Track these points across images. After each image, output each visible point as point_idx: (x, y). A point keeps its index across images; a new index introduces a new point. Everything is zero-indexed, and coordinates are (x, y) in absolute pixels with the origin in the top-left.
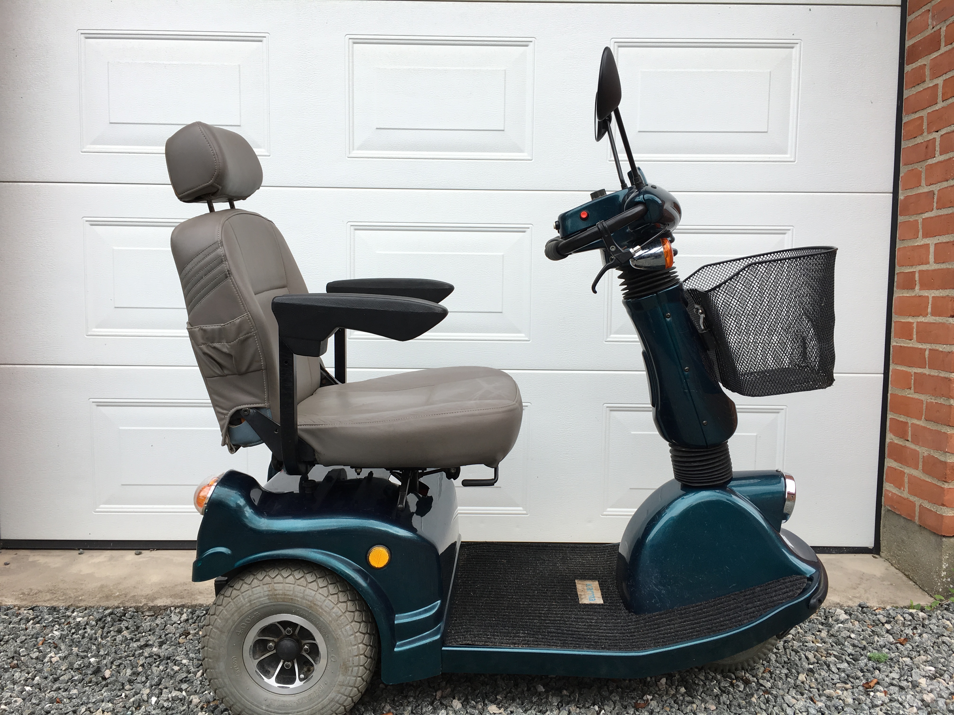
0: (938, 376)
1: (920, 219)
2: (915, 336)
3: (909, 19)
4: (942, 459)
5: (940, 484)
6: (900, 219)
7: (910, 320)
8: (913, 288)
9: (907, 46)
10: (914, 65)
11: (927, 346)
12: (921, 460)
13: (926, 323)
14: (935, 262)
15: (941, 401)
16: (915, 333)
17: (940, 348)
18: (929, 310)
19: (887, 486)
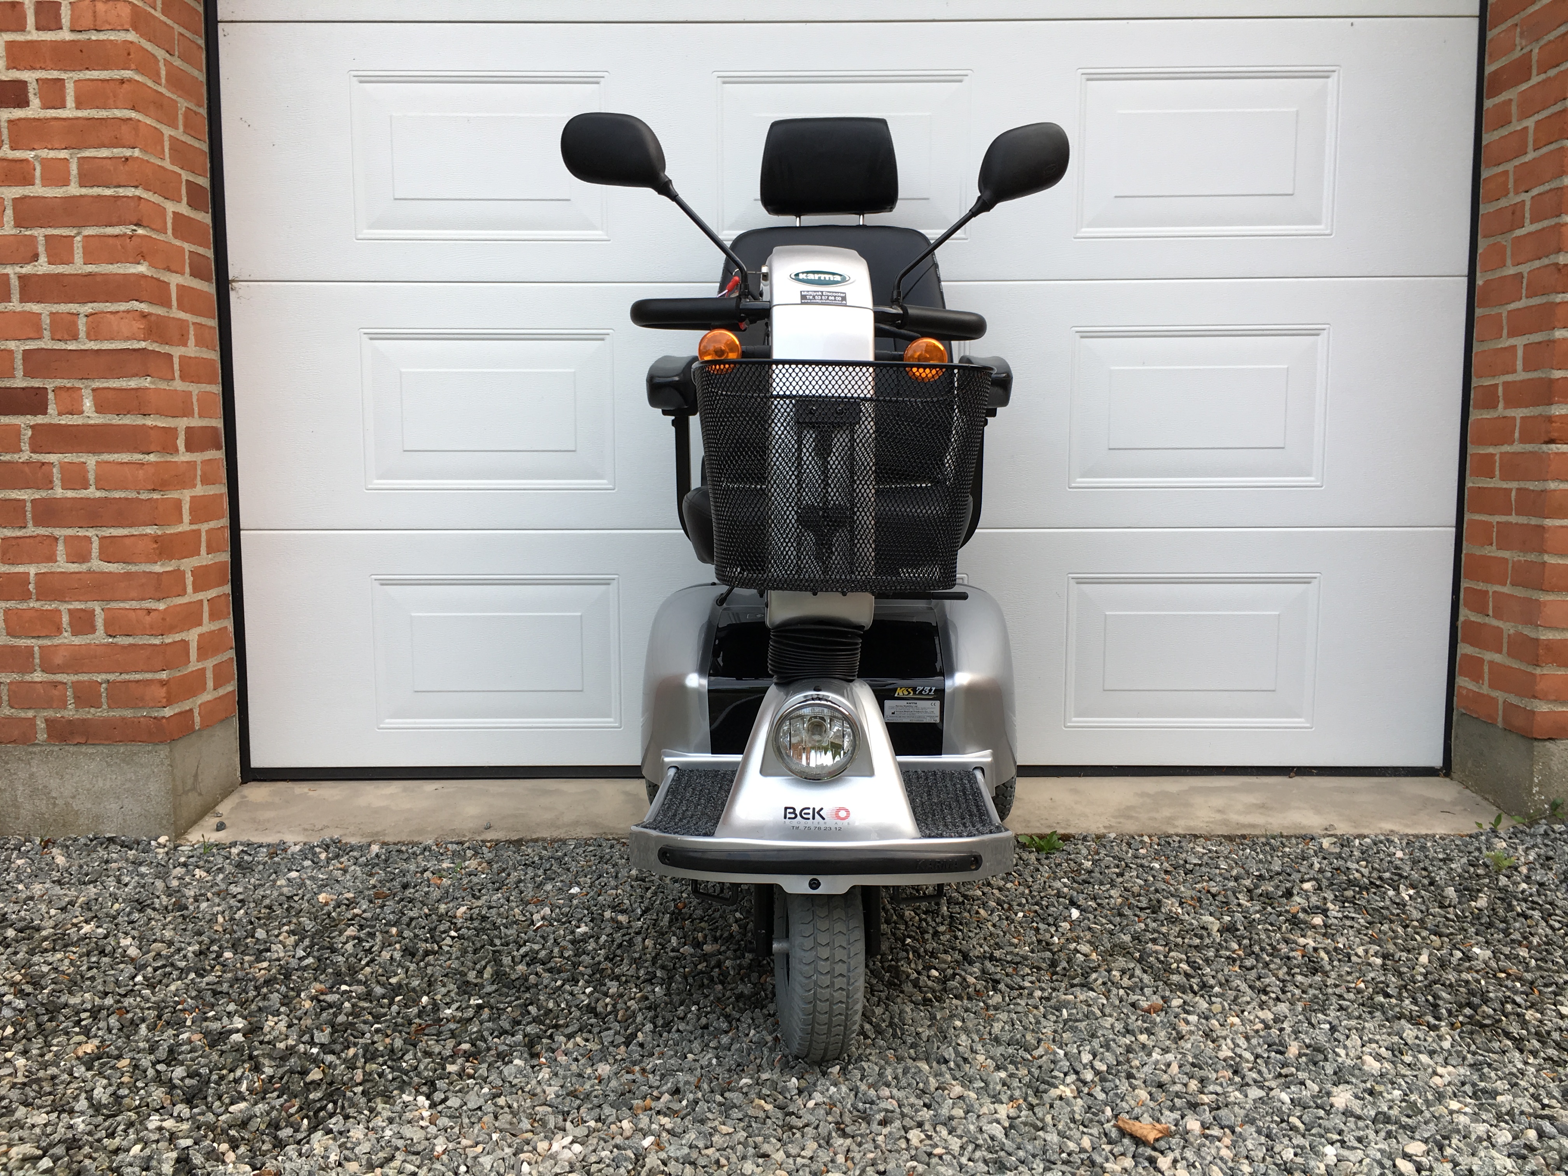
0: (1527, 525)
1: (1504, 311)
2: (1497, 473)
3: (1490, 35)
4: (1533, 635)
5: (1530, 669)
6: (1478, 312)
7: (1491, 450)
8: (1495, 407)
9: (1487, 73)
10: (1497, 100)
11: (1513, 485)
12: (1505, 641)
13: (1513, 453)
14: (1524, 370)
15: (1532, 557)
16: (1497, 469)
17: (1531, 485)
18: (1517, 435)
19: (1461, 681)
